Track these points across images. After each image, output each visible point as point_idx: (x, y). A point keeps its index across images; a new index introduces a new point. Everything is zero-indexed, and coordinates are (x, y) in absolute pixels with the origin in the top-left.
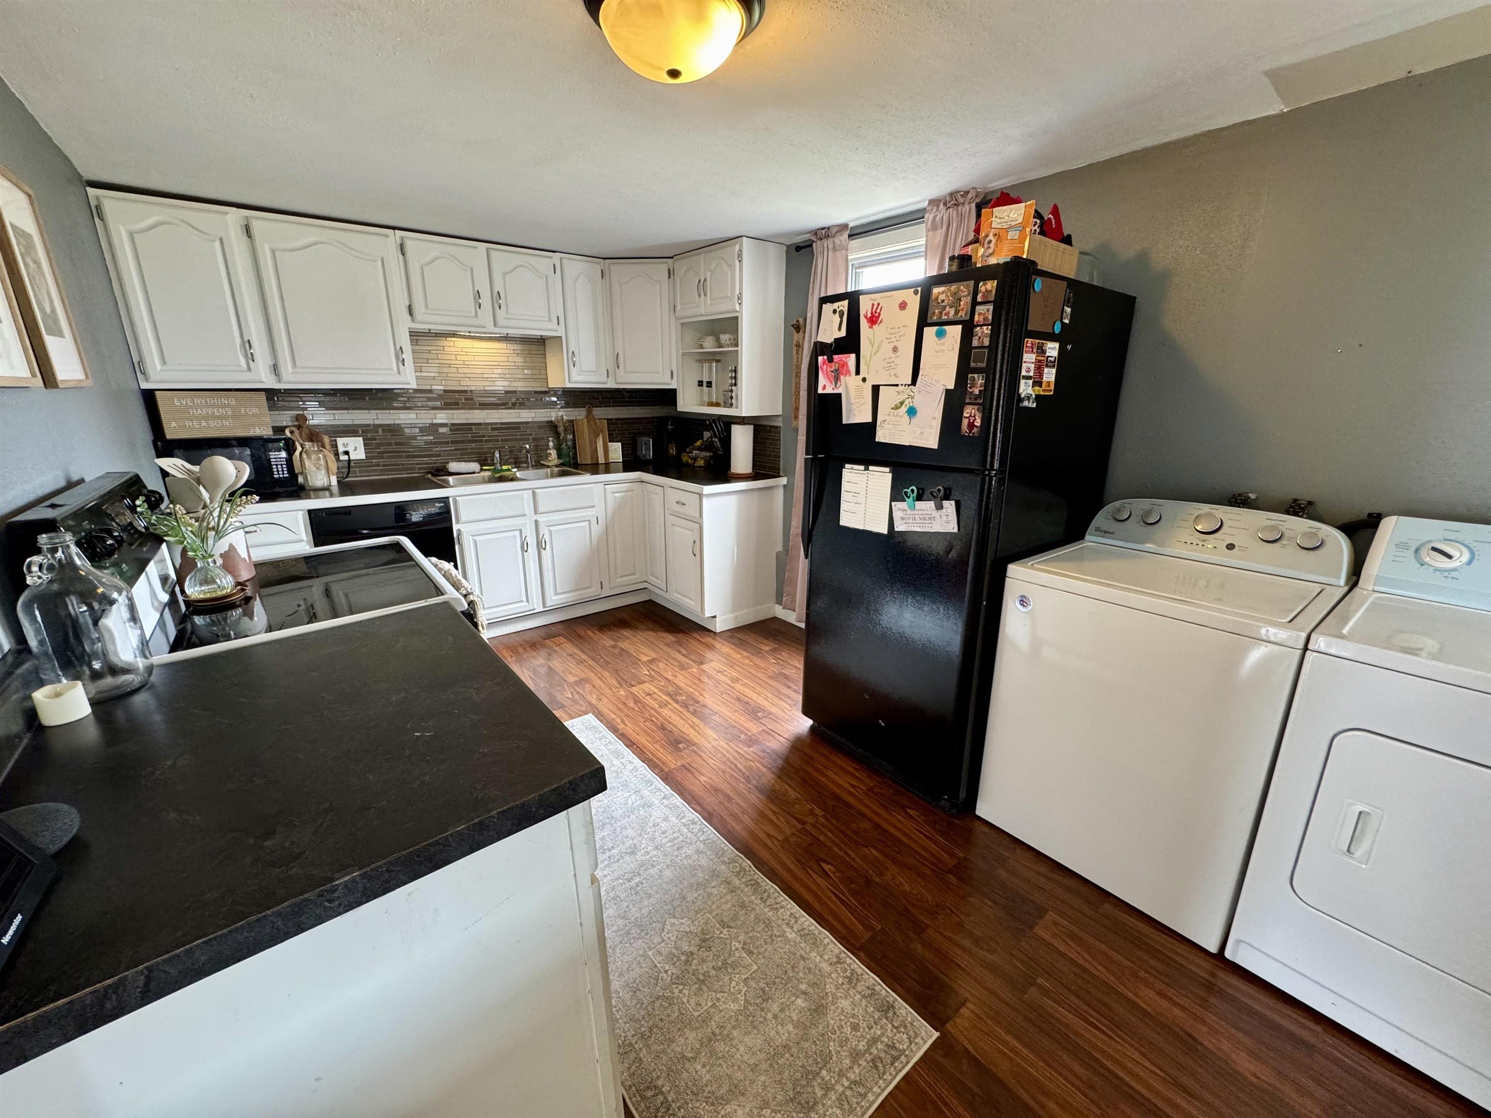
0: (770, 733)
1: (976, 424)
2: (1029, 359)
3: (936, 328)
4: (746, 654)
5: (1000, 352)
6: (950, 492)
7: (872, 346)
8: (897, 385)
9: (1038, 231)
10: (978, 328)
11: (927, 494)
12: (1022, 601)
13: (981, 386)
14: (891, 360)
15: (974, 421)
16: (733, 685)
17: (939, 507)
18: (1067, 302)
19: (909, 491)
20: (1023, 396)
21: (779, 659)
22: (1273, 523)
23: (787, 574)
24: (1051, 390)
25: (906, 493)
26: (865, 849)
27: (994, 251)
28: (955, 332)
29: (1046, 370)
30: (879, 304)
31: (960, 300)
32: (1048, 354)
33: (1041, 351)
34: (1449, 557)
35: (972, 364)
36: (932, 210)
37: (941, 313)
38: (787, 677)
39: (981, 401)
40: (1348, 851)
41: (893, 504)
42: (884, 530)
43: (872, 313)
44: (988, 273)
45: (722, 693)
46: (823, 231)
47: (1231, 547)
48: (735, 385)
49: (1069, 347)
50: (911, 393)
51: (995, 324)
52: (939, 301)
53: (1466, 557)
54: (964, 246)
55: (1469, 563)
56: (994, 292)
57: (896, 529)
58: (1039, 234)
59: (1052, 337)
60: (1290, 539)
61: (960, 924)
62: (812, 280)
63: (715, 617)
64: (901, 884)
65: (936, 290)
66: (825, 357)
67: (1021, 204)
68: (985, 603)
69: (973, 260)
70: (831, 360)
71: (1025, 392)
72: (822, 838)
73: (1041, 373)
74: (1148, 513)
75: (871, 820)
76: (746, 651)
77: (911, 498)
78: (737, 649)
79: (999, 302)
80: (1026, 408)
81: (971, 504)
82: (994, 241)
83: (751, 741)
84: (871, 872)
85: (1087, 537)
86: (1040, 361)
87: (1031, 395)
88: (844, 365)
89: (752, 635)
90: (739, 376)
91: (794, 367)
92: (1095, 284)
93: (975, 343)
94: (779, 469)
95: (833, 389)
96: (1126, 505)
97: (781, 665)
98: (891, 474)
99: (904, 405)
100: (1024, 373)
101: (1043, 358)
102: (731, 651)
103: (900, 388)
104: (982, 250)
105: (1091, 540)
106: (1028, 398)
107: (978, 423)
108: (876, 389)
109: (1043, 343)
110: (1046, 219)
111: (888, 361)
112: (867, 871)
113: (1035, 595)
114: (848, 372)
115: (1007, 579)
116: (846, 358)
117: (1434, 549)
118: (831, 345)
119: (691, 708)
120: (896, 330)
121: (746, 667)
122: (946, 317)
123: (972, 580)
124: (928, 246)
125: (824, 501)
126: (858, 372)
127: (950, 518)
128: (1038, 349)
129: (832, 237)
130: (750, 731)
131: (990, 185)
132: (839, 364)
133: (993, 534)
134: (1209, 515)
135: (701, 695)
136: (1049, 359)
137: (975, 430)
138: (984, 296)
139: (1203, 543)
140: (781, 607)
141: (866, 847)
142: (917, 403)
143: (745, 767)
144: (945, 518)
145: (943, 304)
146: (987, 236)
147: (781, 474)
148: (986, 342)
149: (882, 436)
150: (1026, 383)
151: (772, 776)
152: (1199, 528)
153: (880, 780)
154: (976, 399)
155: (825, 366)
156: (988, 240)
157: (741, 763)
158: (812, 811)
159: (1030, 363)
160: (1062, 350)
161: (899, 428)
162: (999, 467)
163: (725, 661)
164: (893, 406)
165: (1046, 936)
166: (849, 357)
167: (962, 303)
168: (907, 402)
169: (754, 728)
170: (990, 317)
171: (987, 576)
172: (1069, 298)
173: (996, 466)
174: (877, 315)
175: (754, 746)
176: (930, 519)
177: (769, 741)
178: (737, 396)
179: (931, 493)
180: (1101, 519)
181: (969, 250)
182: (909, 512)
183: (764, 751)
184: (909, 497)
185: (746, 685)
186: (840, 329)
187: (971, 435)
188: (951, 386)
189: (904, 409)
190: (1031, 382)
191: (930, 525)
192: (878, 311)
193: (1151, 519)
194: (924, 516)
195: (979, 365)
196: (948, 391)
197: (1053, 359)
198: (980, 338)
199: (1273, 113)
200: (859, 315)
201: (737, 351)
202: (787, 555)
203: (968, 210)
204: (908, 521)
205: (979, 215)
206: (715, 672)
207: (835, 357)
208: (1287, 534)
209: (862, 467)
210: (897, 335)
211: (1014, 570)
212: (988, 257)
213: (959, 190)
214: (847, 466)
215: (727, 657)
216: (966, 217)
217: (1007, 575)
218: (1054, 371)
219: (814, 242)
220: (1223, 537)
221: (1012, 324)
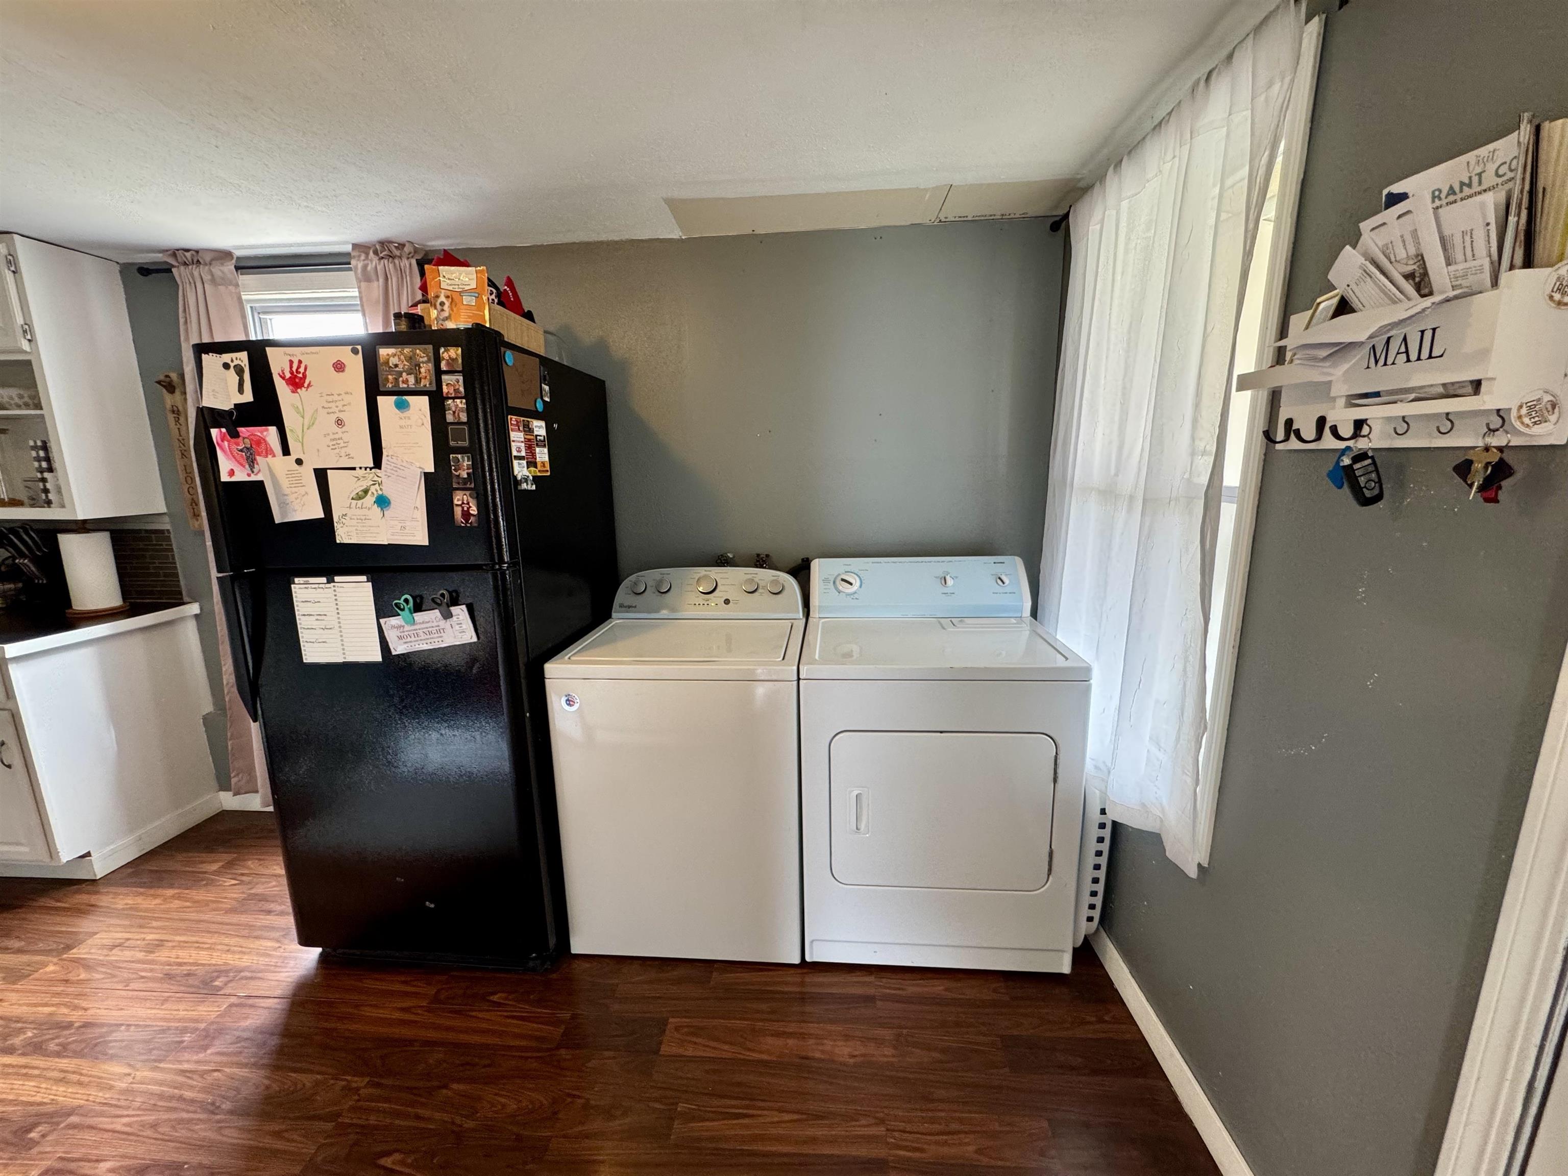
0: (247, 1003)
1: (472, 512)
2: (517, 438)
3: (393, 398)
4: (170, 892)
5: (482, 430)
6: (458, 596)
7: (303, 417)
8: (354, 469)
9: (496, 301)
10: (450, 401)
11: (427, 602)
12: (568, 700)
13: (468, 469)
14: (336, 436)
15: (468, 509)
16: (151, 957)
17: (447, 616)
18: (543, 380)
19: (402, 601)
20: (519, 478)
21: (242, 874)
22: (750, 576)
23: (230, 743)
24: (547, 471)
25: (397, 605)
26: (444, 1091)
27: (450, 315)
28: (421, 404)
29: (538, 450)
30: (300, 362)
31: (420, 367)
32: (536, 433)
33: (528, 430)
34: (851, 584)
35: (452, 443)
36: (359, 256)
37: (396, 380)
38: (263, 898)
39: (473, 486)
40: (857, 828)
41: (382, 621)
42: (377, 657)
43: (292, 373)
44: (445, 338)
45: (127, 982)
46: (188, 255)
47: (727, 602)
48: (51, 470)
49: (555, 426)
50: (376, 478)
51: (469, 396)
52: (391, 365)
53: (858, 584)
54: (412, 306)
55: (861, 586)
56: (460, 361)
57: (394, 653)
58: (498, 304)
59: (537, 416)
60: (763, 588)
61: (586, 1106)
62: (182, 321)
63: (88, 854)
64: (504, 1106)
65: (384, 352)
66: (224, 430)
67: (470, 268)
68: (528, 714)
69: (426, 322)
70: (234, 435)
71: (521, 474)
72: (373, 1120)
73: (533, 453)
74: (660, 583)
75: (442, 1044)
76: (171, 886)
77: (406, 609)
78: (152, 891)
79: (469, 372)
80: (525, 490)
81: (486, 605)
82: (447, 304)
83: (207, 1037)
84: (458, 1120)
85: (614, 615)
86: (529, 440)
87: (528, 477)
88: (260, 442)
89: (180, 857)
90: (54, 454)
91: (177, 444)
92: (565, 363)
93: (450, 418)
94: (180, 593)
95: (249, 475)
96: (640, 578)
97: (249, 883)
98: (370, 584)
99: (370, 493)
100: (515, 453)
101: (532, 437)
102: (139, 900)
103: (358, 472)
104: (435, 312)
105: (617, 619)
106: (526, 480)
107: (474, 510)
108: (321, 476)
109: (528, 421)
110: (502, 290)
111: (333, 437)
112: (453, 1123)
113: (579, 690)
114: (269, 452)
115: (547, 681)
116: (262, 432)
117: (843, 580)
118: (230, 413)
119: (52, 1046)
120: (336, 398)
121: (175, 915)
122: (405, 386)
123: (507, 692)
124: (364, 299)
125: (269, 633)
126: (286, 451)
127: (464, 626)
128: (524, 427)
129: (206, 264)
130: (202, 1021)
131: (430, 243)
132: (251, 440)
133: (520, 634)
134: (706, 577)
135: (76, 1008)
136: (538, 437)
137: (472, 519)
138: (448, 364)
139: (708, 602)
140: (231, 793)
141: (445, 1087)
142: (388, 490)
143: (204, 1090)
144: (457, 627)
145: (397, 369)
146: (437, 297)
147: (186, 599)
148: (464, 418)
149: (345, 534)
150: (519, 464)
151: (262, 1072)
152: (701, 589)
153: (444, 978)
154: (465, 484)
155: (226, 443)
156: (439, 301)
157: (192, 1087)
158: (349, 1090)
159: (519, 442)
160: (549, 428)
161: (368, 523)
162: (511, 559)
163: (127, 923)
164: (353, 495)
165: (675, 1050)
166: (267, 430)
167: (423, 370)
168: (373, 489)
169: (208, 1011)
170: (462, 389)
171: (523, 682)
172: (545, 376)
173: (506, 559)
174: (301, 375)
175: (217, 1042)
176: (439, 631)
177: (246, 1018)
178: (59, 491)
179: (433, 600)
180: (622, 596)
181: (419, 310)
182: (407, 628)
183: (239, 1039)
184: (403, 610)
185: (182, 945)
186: (241, 390)
187: (469, 525)
188: (431, 469)
189: (370, 499)
190: (524, 462)
191: (440, 639)
192: (302, 370)
193: (664, 587)
194: (430, 629)
195: (461, 444)
196: (427, 475)
197: (542, 438)
198: (454, 412)
199: (675, 237)
200: (271, 374)
201: (42, 416)
202: (226, 716)
203: (408, 265)
204: (409, 639)
205: (422, 274)
206: (105, 952)
207: (242, 430)
208: (761, 584)
209: (324, 580)
210: (340, 404)
211: (550, 668)
212: (443, 320)
213: (394, 240)
214: (297, 580)
215: (131, 913)
216: (408, 273)
217: (546, 676)
218: (546, 450)
219: (173, 266)
220: (721, 594)
221: (490, 399)
